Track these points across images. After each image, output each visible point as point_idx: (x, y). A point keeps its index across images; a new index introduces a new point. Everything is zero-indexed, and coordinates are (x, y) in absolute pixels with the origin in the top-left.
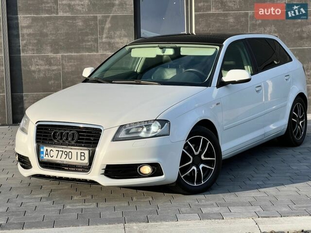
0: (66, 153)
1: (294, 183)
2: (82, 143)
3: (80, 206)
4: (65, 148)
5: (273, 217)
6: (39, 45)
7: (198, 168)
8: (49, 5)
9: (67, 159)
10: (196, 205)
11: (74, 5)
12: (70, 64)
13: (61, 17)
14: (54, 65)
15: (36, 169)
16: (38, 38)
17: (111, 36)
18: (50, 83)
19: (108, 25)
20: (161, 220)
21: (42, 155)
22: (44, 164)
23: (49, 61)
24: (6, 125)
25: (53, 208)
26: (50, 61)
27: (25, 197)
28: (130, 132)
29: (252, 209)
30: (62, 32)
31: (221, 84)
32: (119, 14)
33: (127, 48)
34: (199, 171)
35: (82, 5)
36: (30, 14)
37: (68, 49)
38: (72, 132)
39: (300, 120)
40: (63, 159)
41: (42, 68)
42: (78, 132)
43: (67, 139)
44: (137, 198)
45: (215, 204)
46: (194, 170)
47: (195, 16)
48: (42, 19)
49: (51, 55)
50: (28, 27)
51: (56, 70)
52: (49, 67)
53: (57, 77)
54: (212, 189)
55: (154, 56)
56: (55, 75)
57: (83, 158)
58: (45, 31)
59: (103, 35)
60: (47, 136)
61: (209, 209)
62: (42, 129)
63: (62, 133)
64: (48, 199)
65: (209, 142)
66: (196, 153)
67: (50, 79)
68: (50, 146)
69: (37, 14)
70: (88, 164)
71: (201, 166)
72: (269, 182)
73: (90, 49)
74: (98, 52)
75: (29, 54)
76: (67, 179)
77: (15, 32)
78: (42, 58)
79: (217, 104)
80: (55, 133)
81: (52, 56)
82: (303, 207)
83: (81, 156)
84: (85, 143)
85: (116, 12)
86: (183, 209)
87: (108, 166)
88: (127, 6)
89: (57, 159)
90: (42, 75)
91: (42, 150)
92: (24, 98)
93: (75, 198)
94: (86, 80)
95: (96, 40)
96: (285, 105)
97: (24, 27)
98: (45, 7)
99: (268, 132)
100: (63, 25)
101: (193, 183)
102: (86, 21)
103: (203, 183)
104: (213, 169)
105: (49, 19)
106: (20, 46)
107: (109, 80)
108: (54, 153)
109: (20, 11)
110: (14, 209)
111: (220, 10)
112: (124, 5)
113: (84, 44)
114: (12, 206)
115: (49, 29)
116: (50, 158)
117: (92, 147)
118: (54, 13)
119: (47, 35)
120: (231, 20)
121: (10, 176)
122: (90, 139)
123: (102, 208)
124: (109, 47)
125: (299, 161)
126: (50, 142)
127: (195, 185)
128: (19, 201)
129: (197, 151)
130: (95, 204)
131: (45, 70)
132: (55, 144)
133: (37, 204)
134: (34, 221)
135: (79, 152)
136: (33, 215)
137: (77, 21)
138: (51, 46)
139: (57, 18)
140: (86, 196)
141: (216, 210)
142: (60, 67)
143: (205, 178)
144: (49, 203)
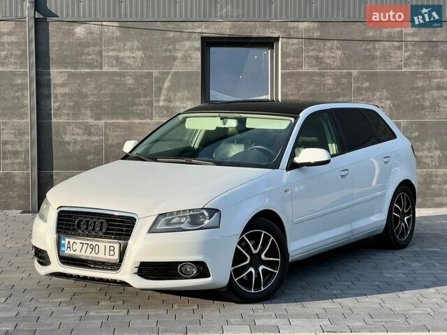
0: (92, 247)
1: (380, 294)
2: (112, 234)
3: (105, 313)
4: (91, 240)
5: (341, 332)
6: (76, 109)
7: (256, 269)
8: (90, 57)
9: (93, 254)
10: (250, 316)
11: (123, 57)
12: (116, 134)
13: (106, 73)
14: (95, 135)
15: (56, 266)
16: (74, 99)
17: (170, 98)
18: (89, 158)
19: (167, 84)
20: (203, 332)
21: (62, 249)
22: (66, 260)
23: (88, 130)
24: (30, 212)
25: (73, 315)
26: (90, 130)
27: (41, 300)
28: (171, 222)
29: (317, 322)
30: (107, 91)
31: (292, 166)
32: (182, 69)
33: (181, 117)
34: (258, 273)
35: (134, 58)
36: (65, 68)
37: (114, 113)
38: (100, 221)
39: (405, 215)
40: (88, 254)
41: (79, 138)
42: (108, 221)
43: (94, 229)
44: (179, 306)
45: (273, 316)
46: (251, 272)
47: (282, 74)
48: (81, 75)
49: (91, 121)
50: (62, 85)
51: (96, 141)
52: (89, 138)
53: (98, 151)
54: (275, 298)
55: (213, 128)
56: (95, 148)
57: (112, 253)
58: (84, 90)
59: (160, 96)
60: (70, 225)
61: (265, 320)
62: (64, 216)
63: (88, 222)
64: (68, 304)
65: (272, 238)
66: (255, 252)
67: (89, 153)
68: (73, 238)
69: (75, 68)
70: (118, 261)
71: (261, 268)
72: (349, 292)
73: (141, 115)
74: (152, 119)
75: (63, 120)
76: (93, 279)
77: (45, 92)
78: (78, 126)
79: (286, 191)
80: (80, 221)
81: (92, 124)
82: (382, 322)
83: (110, 250)
84: (116, 234)
85: (178, 67)
86: (232, 320)
87: (142, 264)
88: (193, 60)
89: (81, 254)
90: (78, 147)
91: (63, 242)
92: (54, 177)
93: (103, 303)
94: (126, 157)
95: (150, 103)
96: (383, 195)
97: (57, 85)
98: (86, 59)
99: (356, 229)
100: (108, 83)
101: (250, 289)
102: (138, 78)
103: (263, 289)
104: (277, 272)
105: (89, 75)
106: (51, 110)
107: (154, 158)
108: (78, 247)
109: (53, 63)
110: (25, 314)
111: (314, 68)
112: (189, 58)
113: (135, 108)
114: (24, 311)
115: (89, 88)
116: (72, 252)
117: (124, 240)
118: (97, 67)
119: (86, 96)
120: (330, 81)
121: (25, 275)
122: (122, 230)
123: (133, 316)
124: (167, 113)
125: (396, 268)
126: (73, 233)
127: (253, 291)
128: (33, 305)
129: (255, 249)
130: (125, 311)
131: (83, 142)
132: (79, 235)
133: (54, 309)
134: (48, 328)
135: (108, 245)
136: (48, 322)
137: (127, 78)
138: (92, 110)
139: (100, 74)
140: (116, 301)
141: (273, 322)
142: (103, 138)
143: (265, 284)
144: (70, 308)
